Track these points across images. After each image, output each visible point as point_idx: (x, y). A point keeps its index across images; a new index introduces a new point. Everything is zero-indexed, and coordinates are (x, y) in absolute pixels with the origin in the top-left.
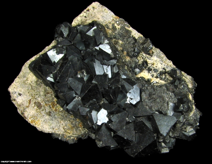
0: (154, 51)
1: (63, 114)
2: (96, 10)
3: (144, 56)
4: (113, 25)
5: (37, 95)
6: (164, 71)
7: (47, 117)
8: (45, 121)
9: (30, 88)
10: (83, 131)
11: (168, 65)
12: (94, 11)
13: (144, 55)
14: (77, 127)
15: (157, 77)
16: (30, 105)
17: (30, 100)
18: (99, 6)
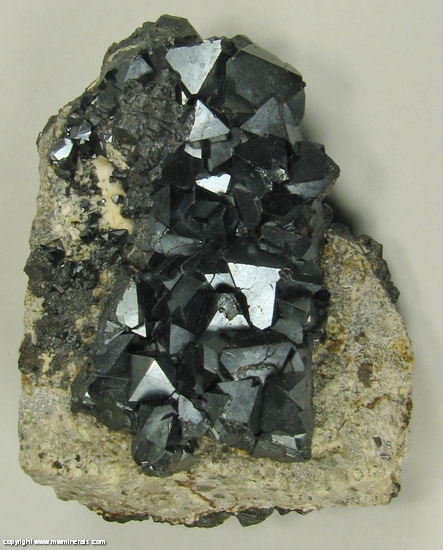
1: (337, 307)
3: (73, 251)
5: (347, 399)
6: (72, 189)
7: (372, 336)
8: (382, 332)
9: (344, 429)
10: (333, 239)
13: (68, 253)
14: (337, 258)
15: (98, 191)
16: (381, 395)
17: (371, 406)
18: (28, 447)
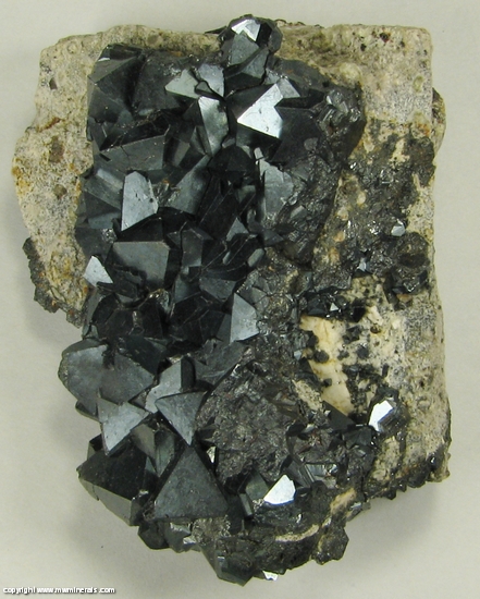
0: (415, 301)
2: (399, 57)
3: (374, 291)
4: (394, 138)
6: (381, 374)
7: (50, 196)
8: (39, 200)
10: (81, 304)
11: (409, 368)
12: (394, 57)
13: (379, 288)
15: (346, 370)
16: (44, 131)
17: (56, 120)
18: (418, 53)
